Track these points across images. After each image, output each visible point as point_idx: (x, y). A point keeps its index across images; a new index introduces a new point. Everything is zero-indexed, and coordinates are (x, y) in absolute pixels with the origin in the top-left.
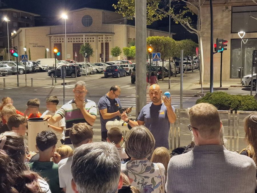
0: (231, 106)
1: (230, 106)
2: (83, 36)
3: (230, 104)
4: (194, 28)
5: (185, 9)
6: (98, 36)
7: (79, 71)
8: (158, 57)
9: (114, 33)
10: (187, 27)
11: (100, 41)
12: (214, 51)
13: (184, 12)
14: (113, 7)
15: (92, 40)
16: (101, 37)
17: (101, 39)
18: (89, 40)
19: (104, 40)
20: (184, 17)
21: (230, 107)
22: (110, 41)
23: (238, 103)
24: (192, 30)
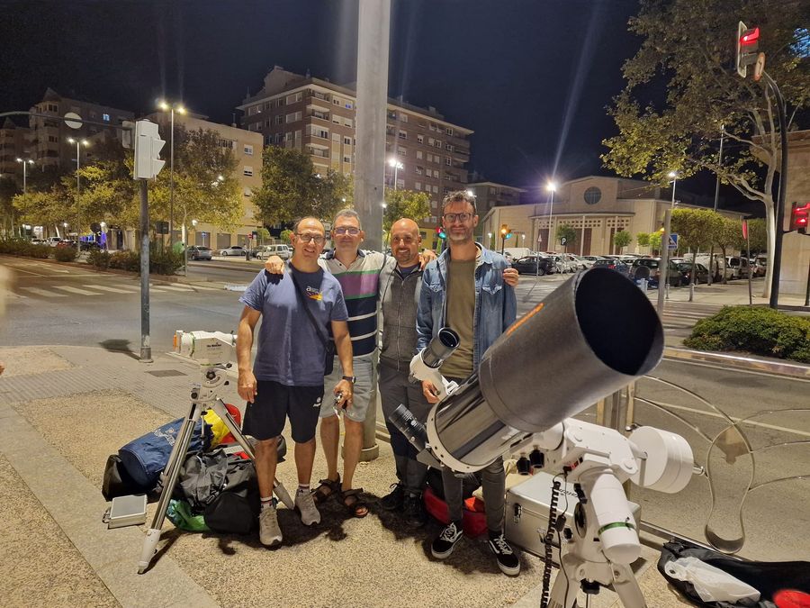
0: (779, 341)
1: (774, 339)
2: (581, 217)
3: (776, 335)
4: (758, 190)
5: (742, 157)
6: (607, 217)
7: (551, 267)
8: (672, 241)
9: (634, 213)
10: (744, 188)
11: (609, 225)
12: (786, 227)
13: (741, 162)
14: (602, 159)
15: (597, 223)
16: (612, 219)
17: (611, 223)
18: (592, 224)
19: (616, 223)
20: (741, 170)
21: (776, 342)
22: (627, 225)
23: (798, 334)
24: (753, 194)
